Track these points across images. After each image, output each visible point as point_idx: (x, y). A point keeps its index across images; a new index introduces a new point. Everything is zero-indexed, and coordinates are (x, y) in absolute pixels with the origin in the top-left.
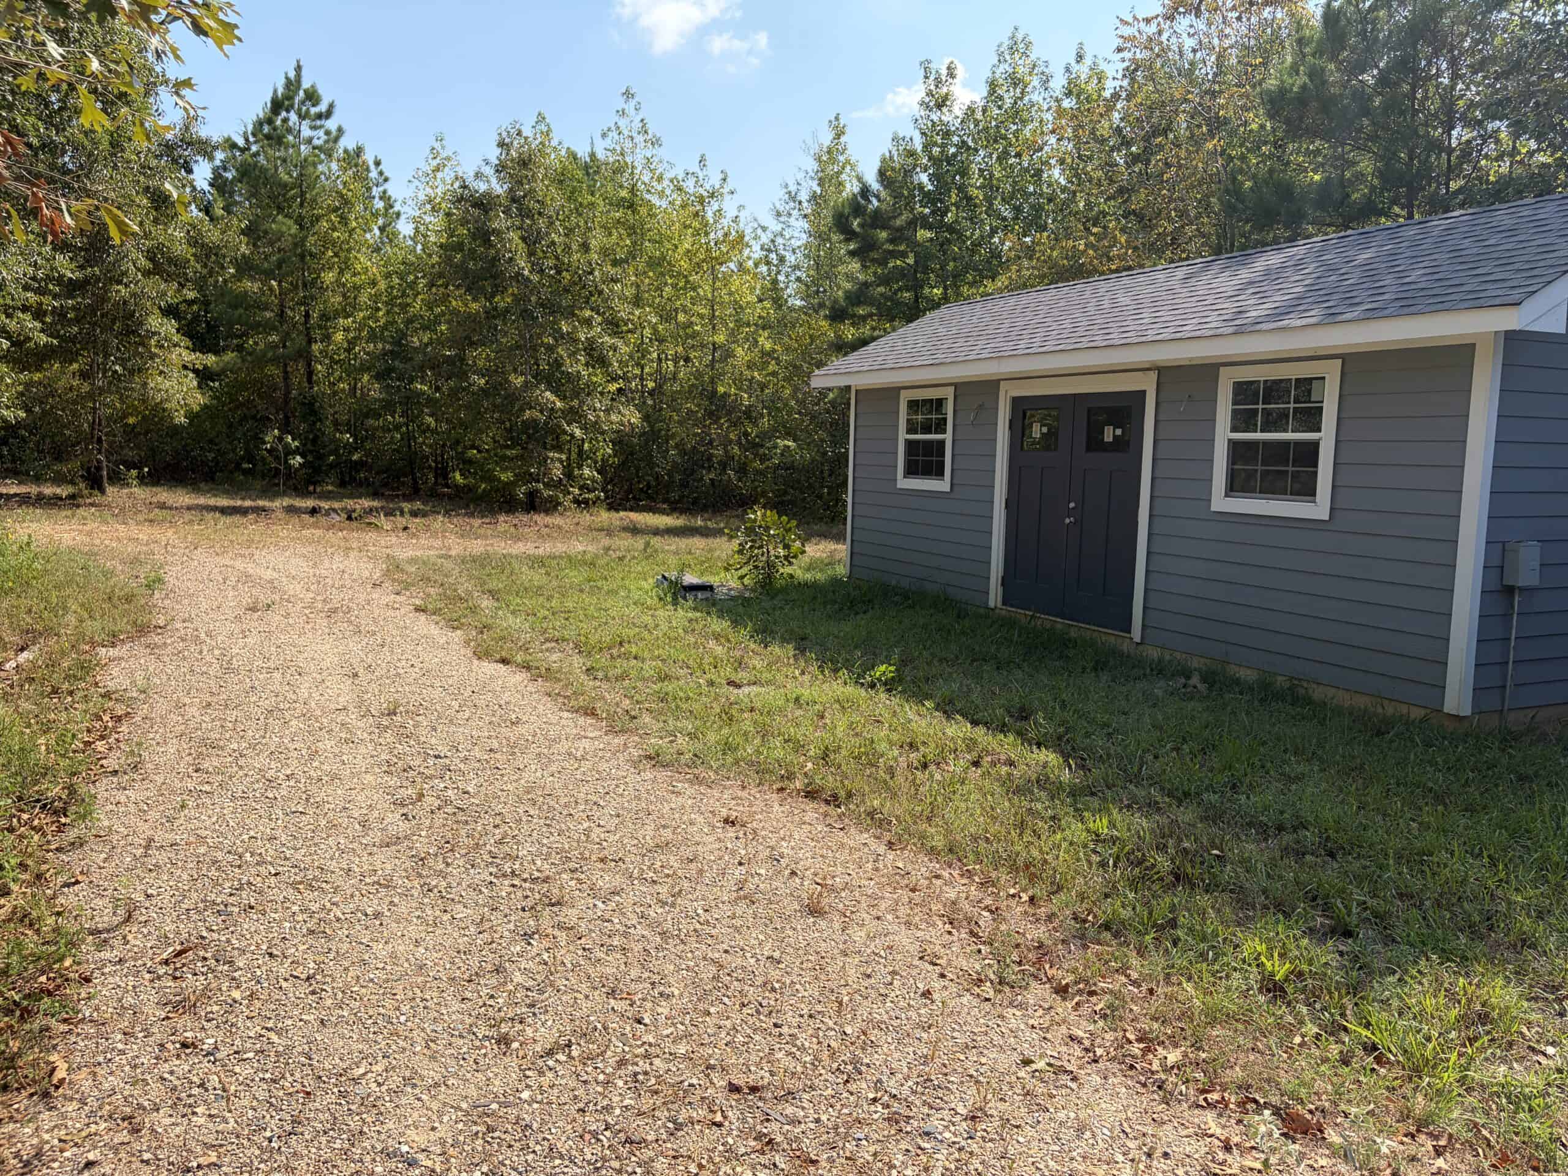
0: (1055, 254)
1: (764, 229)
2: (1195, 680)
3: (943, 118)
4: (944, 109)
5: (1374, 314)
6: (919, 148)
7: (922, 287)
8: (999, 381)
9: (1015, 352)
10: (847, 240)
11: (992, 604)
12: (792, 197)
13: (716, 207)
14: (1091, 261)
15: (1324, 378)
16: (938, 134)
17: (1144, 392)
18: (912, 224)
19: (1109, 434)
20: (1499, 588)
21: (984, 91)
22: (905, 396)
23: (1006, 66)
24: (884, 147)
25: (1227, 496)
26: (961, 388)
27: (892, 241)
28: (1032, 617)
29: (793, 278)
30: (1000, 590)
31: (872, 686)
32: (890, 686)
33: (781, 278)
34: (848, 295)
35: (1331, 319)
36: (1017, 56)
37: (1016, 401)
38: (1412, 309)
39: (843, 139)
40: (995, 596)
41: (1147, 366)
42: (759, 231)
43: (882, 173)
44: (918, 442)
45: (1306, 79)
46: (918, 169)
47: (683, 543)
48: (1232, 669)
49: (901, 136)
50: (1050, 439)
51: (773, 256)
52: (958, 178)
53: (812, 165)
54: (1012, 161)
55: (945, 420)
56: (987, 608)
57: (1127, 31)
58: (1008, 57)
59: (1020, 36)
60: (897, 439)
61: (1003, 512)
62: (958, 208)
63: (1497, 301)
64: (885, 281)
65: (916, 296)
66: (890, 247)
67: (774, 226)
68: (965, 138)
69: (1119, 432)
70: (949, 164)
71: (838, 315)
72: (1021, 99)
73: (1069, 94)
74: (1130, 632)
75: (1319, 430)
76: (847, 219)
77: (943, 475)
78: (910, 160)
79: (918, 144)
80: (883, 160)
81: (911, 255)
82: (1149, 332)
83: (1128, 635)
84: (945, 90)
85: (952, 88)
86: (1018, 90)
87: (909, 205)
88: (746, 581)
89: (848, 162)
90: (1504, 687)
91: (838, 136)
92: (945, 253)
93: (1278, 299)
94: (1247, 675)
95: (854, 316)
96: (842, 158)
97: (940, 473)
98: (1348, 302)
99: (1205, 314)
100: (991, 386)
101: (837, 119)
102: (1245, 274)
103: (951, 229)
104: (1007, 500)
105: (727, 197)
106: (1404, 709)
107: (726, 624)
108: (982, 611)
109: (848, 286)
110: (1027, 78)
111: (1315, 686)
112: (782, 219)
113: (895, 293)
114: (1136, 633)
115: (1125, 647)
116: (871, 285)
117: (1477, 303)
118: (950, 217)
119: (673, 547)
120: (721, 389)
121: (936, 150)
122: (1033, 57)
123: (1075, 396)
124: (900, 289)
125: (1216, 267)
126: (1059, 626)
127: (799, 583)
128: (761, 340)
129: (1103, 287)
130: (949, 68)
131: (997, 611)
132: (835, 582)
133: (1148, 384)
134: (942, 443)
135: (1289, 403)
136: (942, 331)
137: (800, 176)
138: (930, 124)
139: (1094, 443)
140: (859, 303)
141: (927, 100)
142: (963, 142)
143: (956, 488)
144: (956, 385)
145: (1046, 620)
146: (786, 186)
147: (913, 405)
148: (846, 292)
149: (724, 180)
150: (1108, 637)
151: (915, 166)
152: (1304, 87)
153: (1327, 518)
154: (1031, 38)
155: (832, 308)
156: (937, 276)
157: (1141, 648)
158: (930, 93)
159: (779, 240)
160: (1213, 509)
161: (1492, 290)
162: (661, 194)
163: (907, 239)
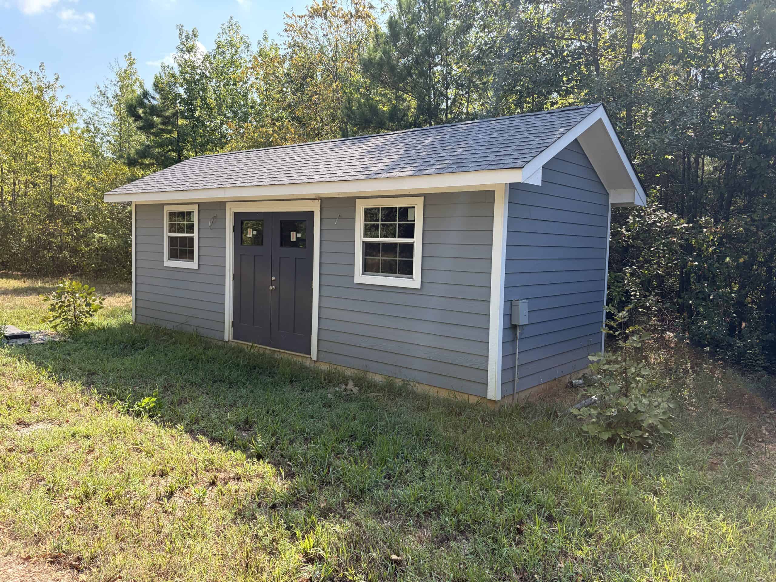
0: (256, 135)
1: (85, 111)
2: (350, 385)
3: (191, 58)
4: (192, 54)
5: (442, 171)
6: (178, 74)
7: (182, 150)
8: (226, 202)
9: (234, 185)
10: (135, 120)
11: (226, 339)
12: (103, 95)
13: (51, 94)
14: (276, 140)
15: (414, 207)
16: (188, 67)
17: (313, 212)
18: (175, 114)
19: (293, 236)
20: (510, 326)
21: (215, 47)
22: (167, 210)
23: (227, 36)
24: (158, 70)
25: (363, 274)
26: (203, 206)
27: (163, 123)
28: (252, 346)
29: (105, 140)
30: (231, 330)
31: (138, 414)
32: (151, 413)
33: (98, 140)
34: (137, 152)
35: (419, 173)
36: (232, 32)
37: (237, 215)
38: (463, 169)
39: (134, 66)
40: (228, 333)
41: (314, 197)
42: (82, 111)
43: (156, 86)
44: (176, 238)
45: (381, 54)
46: (177, 85)
47: (19, 300)
48: (371, 376)
49: (167, 65)
50: (258, 240)
51: (91, 127)
52: (201, 92)
53: (114, 78)
54: (231, 87)
55: (193, 225)
56: (223, 341)
57: (290, 21)
58: (227, 32)
59: (233, 22)
60: (163, 236)
61: (232, 282)
62: (201, 108)
63: (510, 166)
64: (161, 145)
65: (179, 155)
66: (162, 127)
67: (92, 110)
68: (204, 71)
69: (299, 235)
70: (195, 84)
71: (132, 163)
72: (235, 55)
73: (261, 55)
74: (310, 354)
75: (413, 237)
76: (135, 108)
77: (193, 259)
78: (173, 79)
79: (177, 71)
80: (156, 78)
81: (176, 132)
82: (315, 177)
83: (309, 356)
84: (191, 43)
85: (196, 43)
86: (234, 50)
87: (174, 104)
88: (59, 329)
89: (137, 79)
90: (514, 380)
91: (131, 64)
92: (195, 133)
93: (386, 161)
94: (379, 379)
95: (142, 164)
96: (134, 77)
97: (191, 258)
98: (427, 164)
99: (346, 167)
100: (221, 205)
101: (130, 54)
102: (364, 147)
103: (197, 120)
104: (233, 275)
105: (59, 90)
106: (466, 397)
107: (32, 366)
108: (220, 343)
109: (138, 147)
110: (238, 45)
111: (417, 385)
112: (97, 106)
113: (167, 152)
114: (314, 355)
115: (308, 363)
116: (152, 147)
117: (498, 166)
118: (197, 114)
119: (11, 304)
120: (56, 202)
121: (188, 76)
122: (241, 35)
123: (272, 213)
124: (170, 151)
125: (348, 143)
126: (267, 352)
127: (99, 328)
128: (84, 175)
129: (285, 151)
130: (193, 31)
131: (230, 343)
132: (125, 326)
133: (315, 207)
134: (192, 239)
135: (396, 221)
136: (190, 171)
137: (108, 82)
138: (184, 61)
139: (285, 241)
140: (145, 157)
141: (181, 47)
142: (203, 73)
143: (201, 266)
144: (199, 204)
145: (260, 348)
146: (98, 88)
147: (172, 215)
148: (136, 150)
149: (57, 79)
150: (297, 357)
151: (175, 83)
152: (381, 58)
153: (419, 287)
154: (240, 24)
155: (128, 158)
156: (191, 145)
157: (317, 365)
158: (182, 43)
159: (96, 118)
160: (355, 282)
161: (505, 160)
162: (14, 84)
163: (172, 124)
